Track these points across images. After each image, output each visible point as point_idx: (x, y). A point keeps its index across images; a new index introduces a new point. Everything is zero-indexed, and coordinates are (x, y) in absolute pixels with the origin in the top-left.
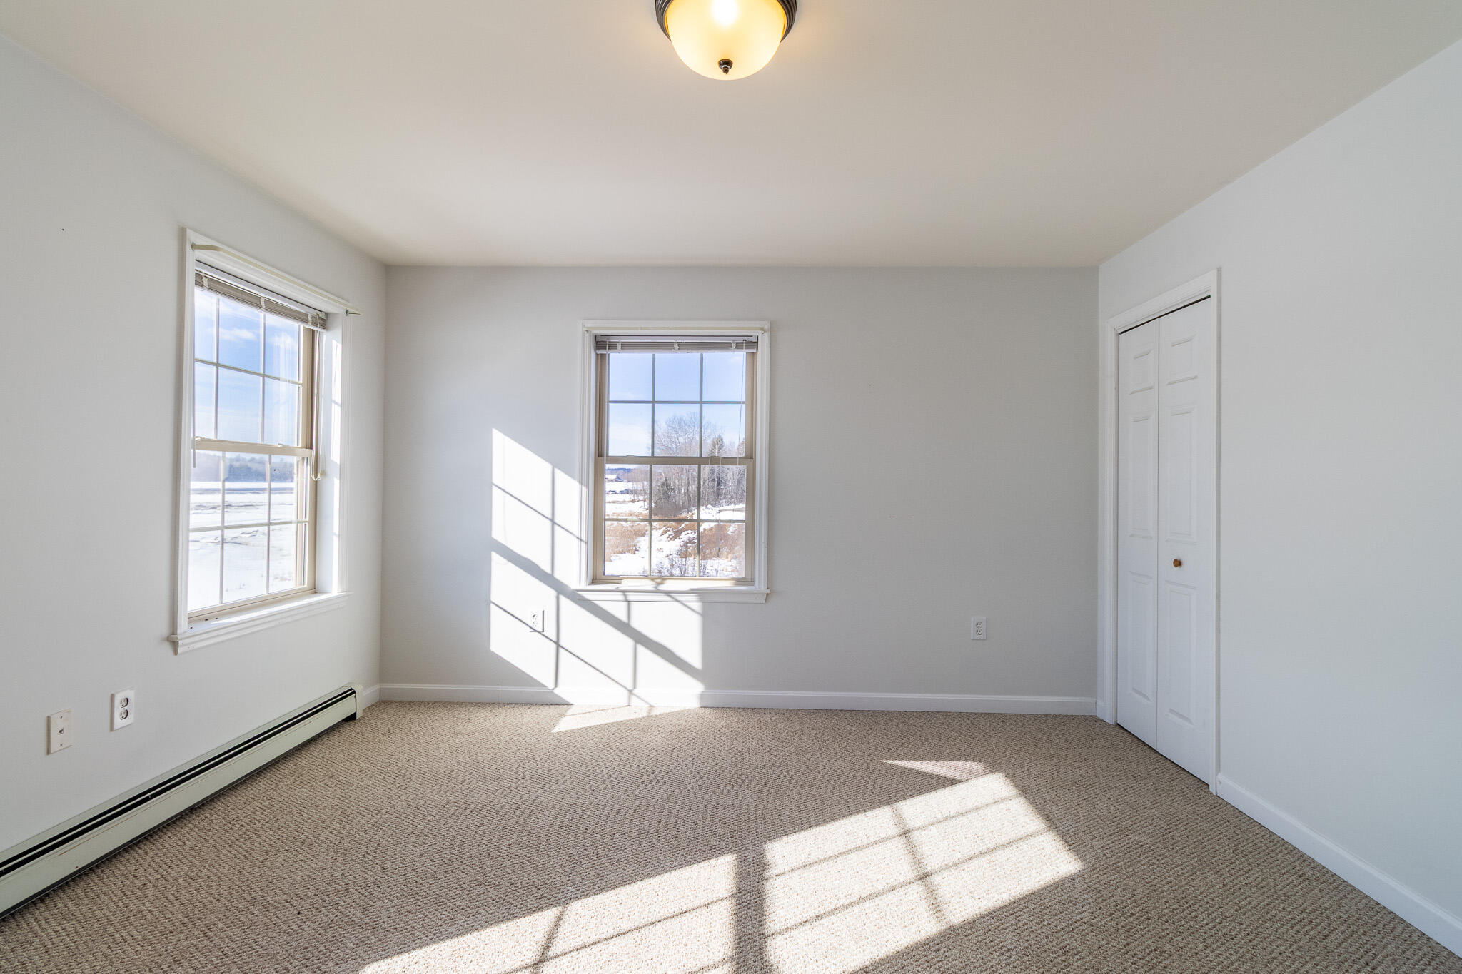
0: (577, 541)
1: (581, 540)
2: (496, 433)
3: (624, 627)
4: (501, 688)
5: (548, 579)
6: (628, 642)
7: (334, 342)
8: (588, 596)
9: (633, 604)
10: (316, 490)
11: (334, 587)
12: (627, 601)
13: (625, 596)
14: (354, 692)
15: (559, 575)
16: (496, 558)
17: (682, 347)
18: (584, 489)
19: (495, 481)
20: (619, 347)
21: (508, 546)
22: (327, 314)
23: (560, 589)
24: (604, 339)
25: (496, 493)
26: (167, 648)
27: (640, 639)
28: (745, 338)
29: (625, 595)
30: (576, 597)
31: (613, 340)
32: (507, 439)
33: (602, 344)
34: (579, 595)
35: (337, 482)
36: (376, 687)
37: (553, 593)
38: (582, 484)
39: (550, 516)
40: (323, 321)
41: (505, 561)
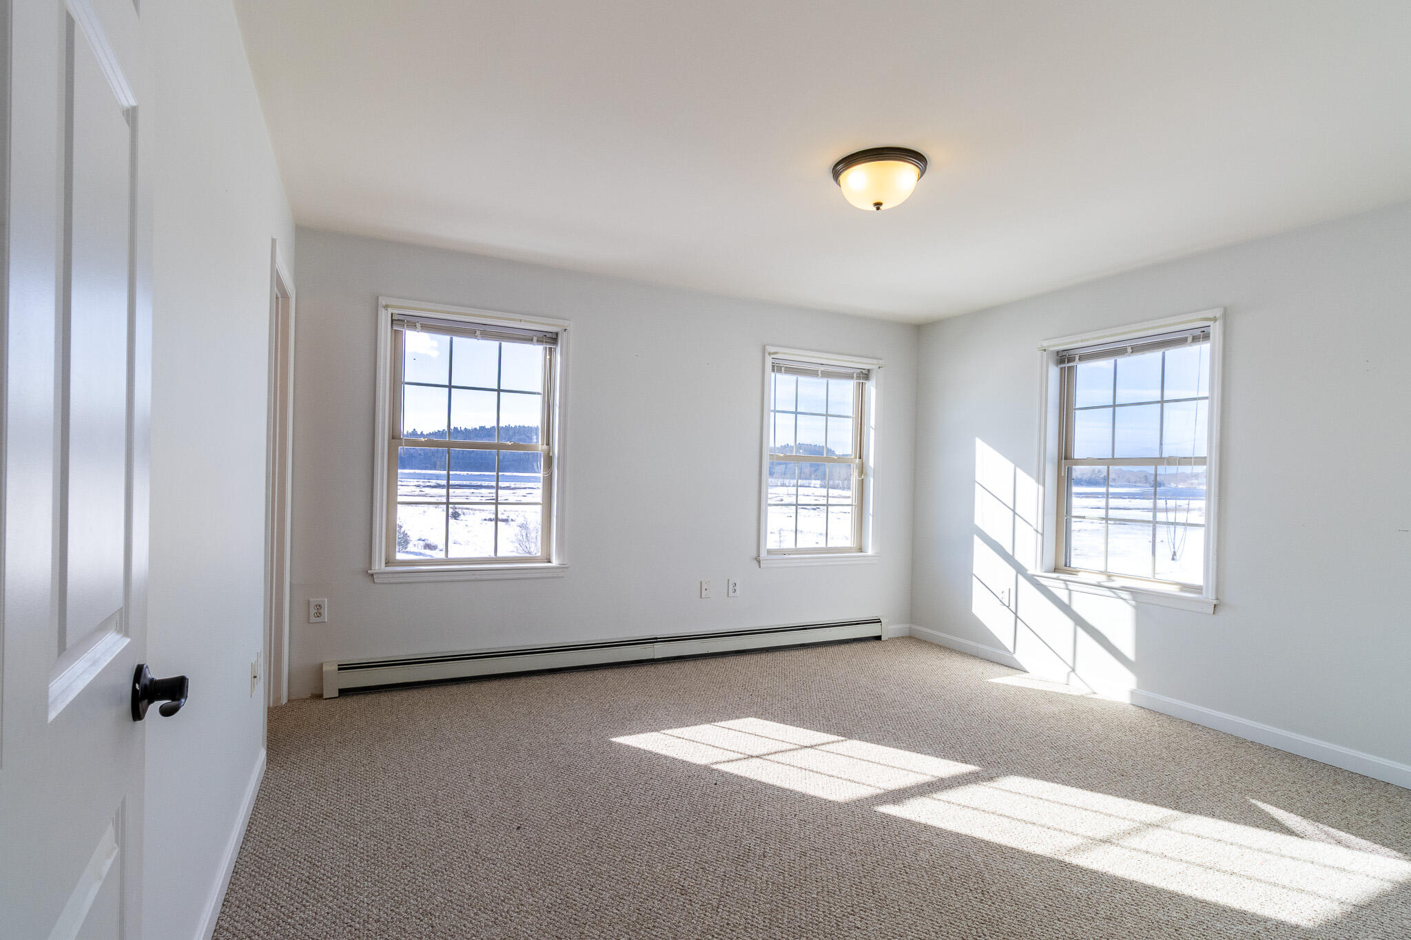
0: (1034, 533)
1: (1037, 531)
2: (979, 443)
3: (1066, 609)
4: (980, 646)
5: (1010, 559)
6: (1069, 623)
7: (872, 388)
8: (1043, 581)
9: (1073, 593)
10: (862, 485)
11: (870, 551)
12: (1068, 589)
13: (1067, 585)
14: (880, 622)
15: (1018, 557)
16: (977, 541)
17: (1136, 349)
18: (1041, 488)
19: (977, 479)
20: (1077, 358)
21: (985, 531)
22: (869, 370)
23: (1020, 570)
24: (1065, 353)
25: (978, 488)
26: (755, 563)
27: (1079, 622)
28: (1203, 329)
29: (1065, 583)
30: (1032, 580)
31: (1072, 352)
32: (985, 444)
33: (1064, 359)
34: (1036, 580)
35: (872, 480)
36: (908, 626)
37: (1014, 572)
38: (1039, 483)
39: (1012, 508)
40: (866, 375)
41: (983, 543)
